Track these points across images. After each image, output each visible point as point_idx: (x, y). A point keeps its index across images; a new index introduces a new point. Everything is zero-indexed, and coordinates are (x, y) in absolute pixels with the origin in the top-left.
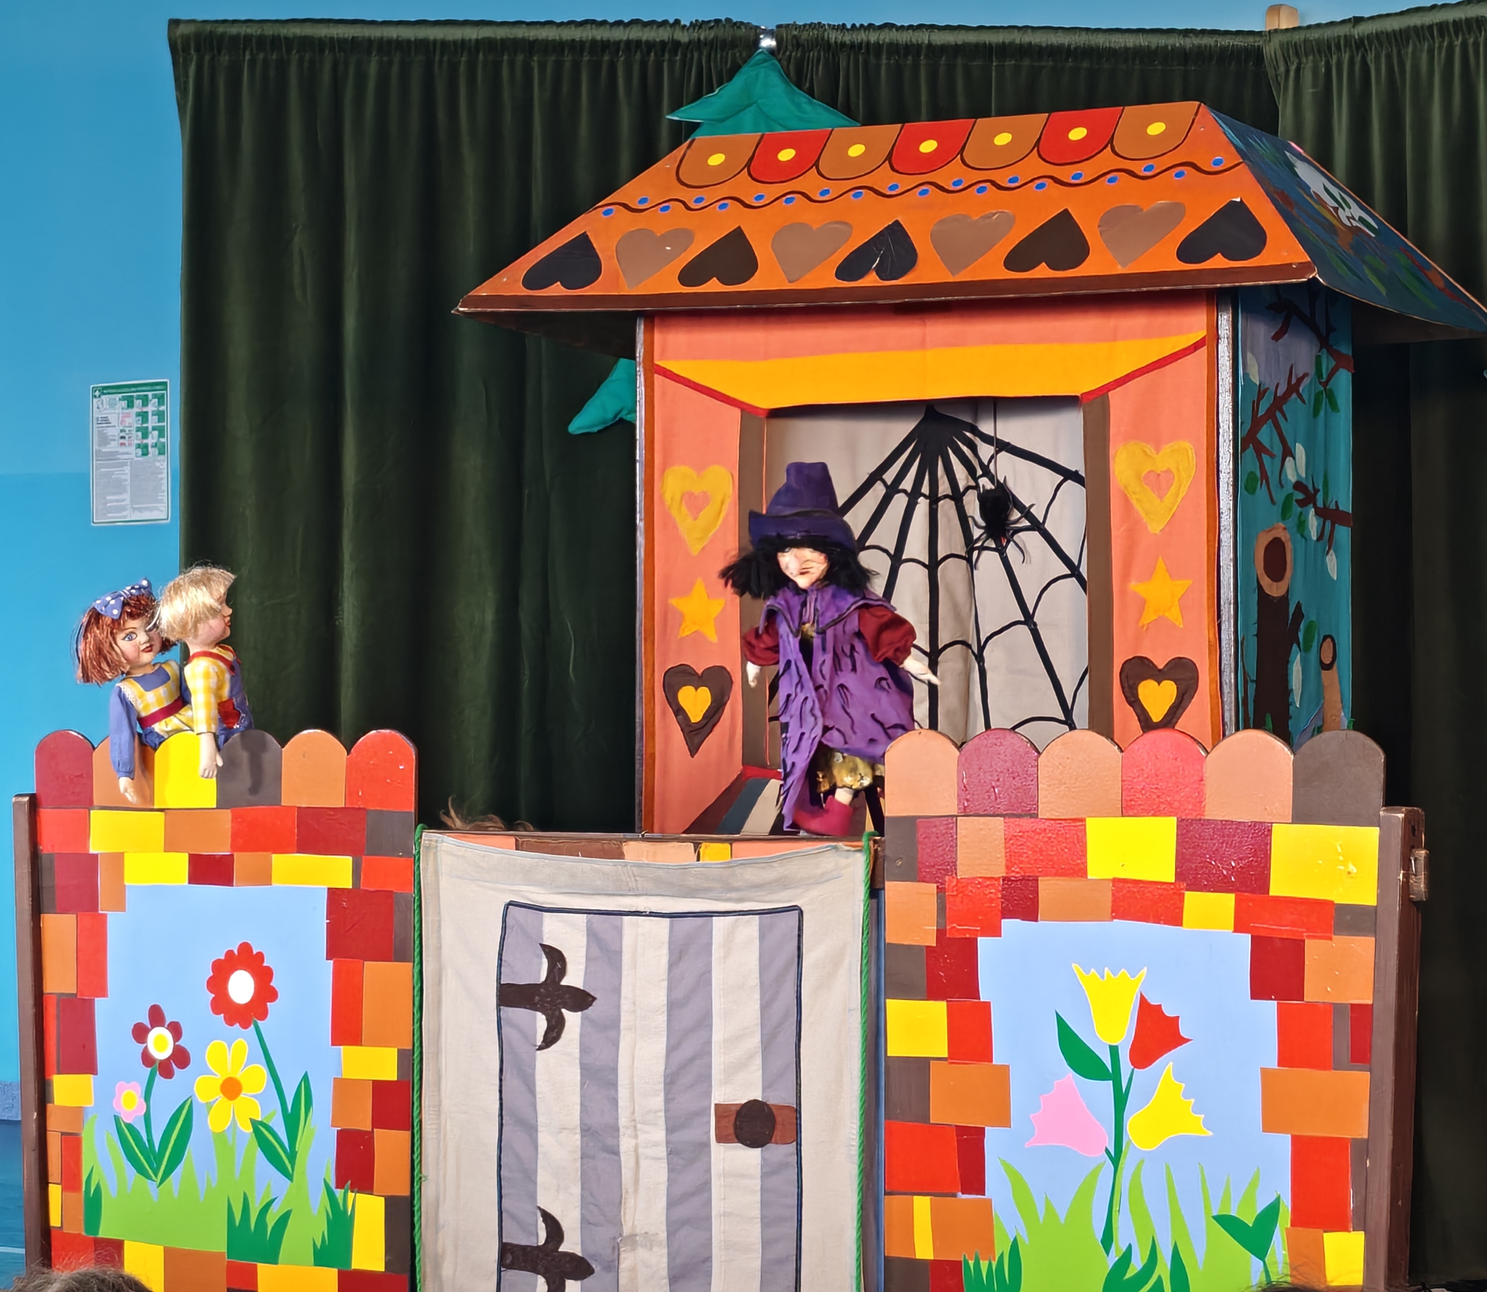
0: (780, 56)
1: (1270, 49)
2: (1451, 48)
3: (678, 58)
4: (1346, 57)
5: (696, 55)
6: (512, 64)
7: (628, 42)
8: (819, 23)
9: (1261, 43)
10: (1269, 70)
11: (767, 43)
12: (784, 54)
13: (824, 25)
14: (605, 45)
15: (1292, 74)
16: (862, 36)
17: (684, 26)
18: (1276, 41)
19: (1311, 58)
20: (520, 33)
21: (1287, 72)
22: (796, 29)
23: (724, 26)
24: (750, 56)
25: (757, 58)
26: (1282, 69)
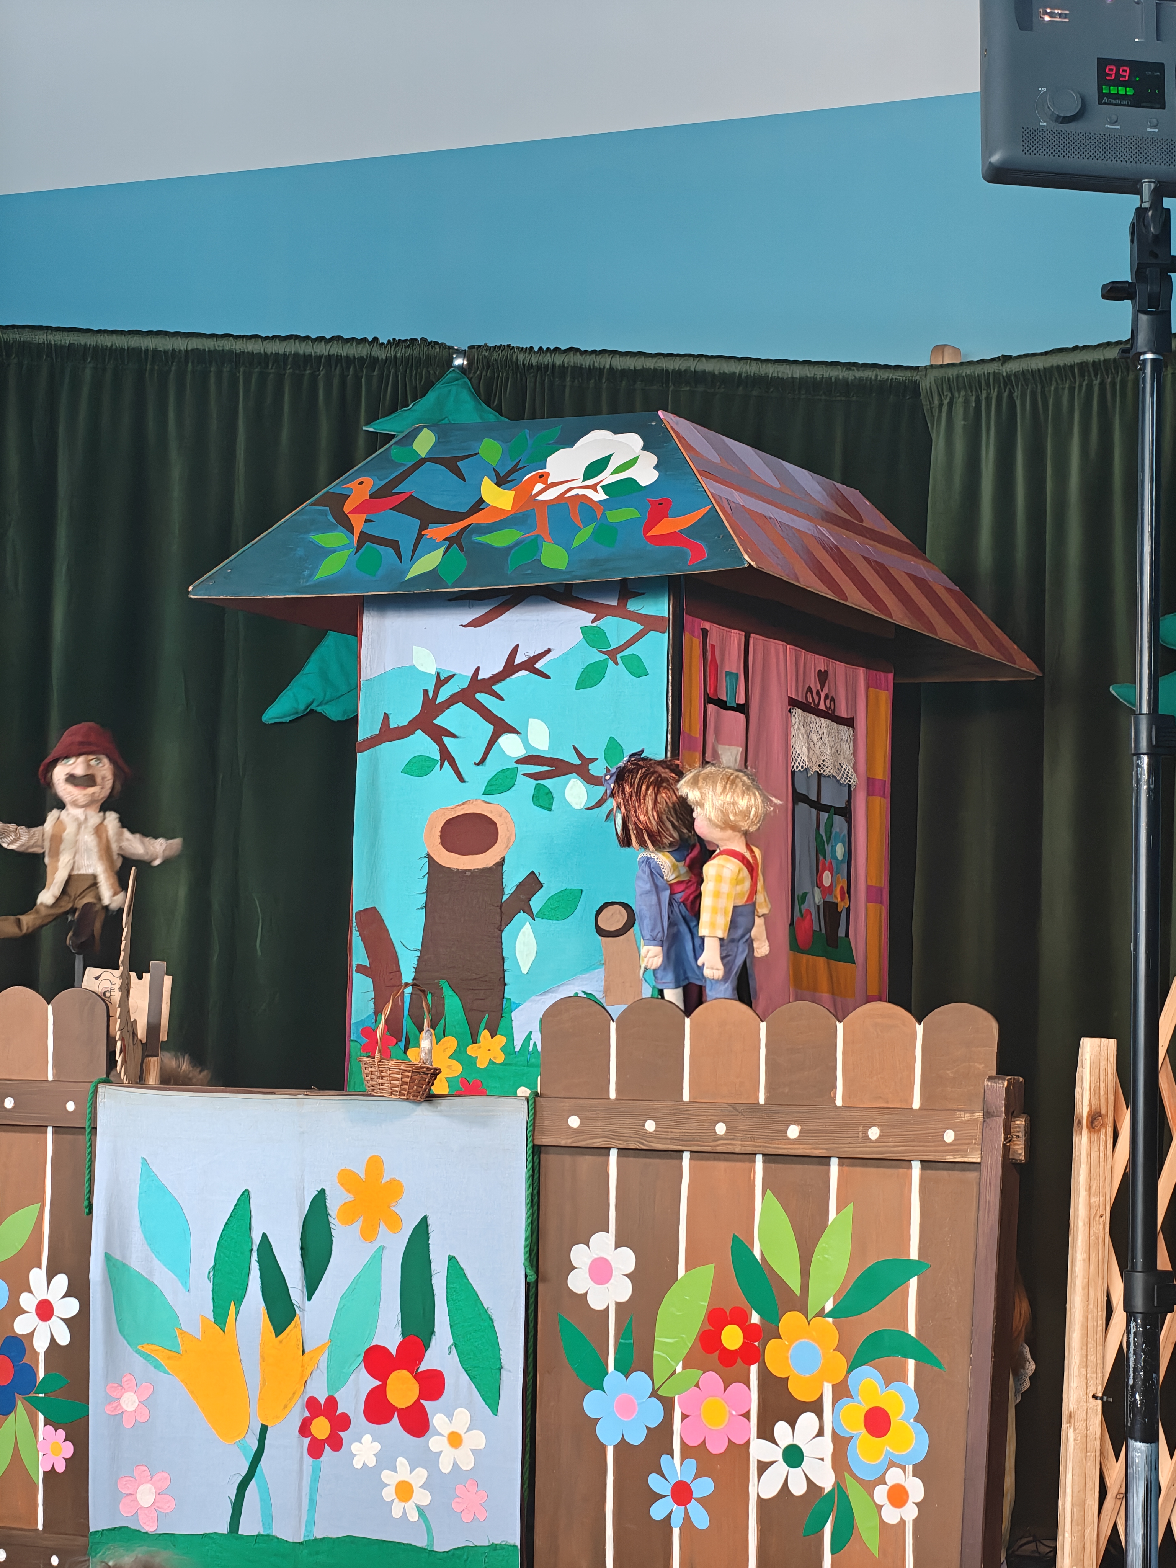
0: (471, 375)
1: (926, 384)
2: (1090, 387)
3: (375, 373)
4: (994, 394)
5: (392, 371)
6: (219, 373)
7: (329, 357)
8: (509, 346)
9: (918, 378)
10: (924, 403)
11: (458, 361)
12: (475, 373)
13: (513, 347)
14: (307, 359)
15: (945, 408)
16: (548, 359)
17: (382, 344)
18: (932, 375)
19: (963, 393)
20: (227, 345)
21: (941, 405)
22: (486, 350)
23: (420, 345)
24: (442, 374)
25: (450, 375)
26: (936, 402)
